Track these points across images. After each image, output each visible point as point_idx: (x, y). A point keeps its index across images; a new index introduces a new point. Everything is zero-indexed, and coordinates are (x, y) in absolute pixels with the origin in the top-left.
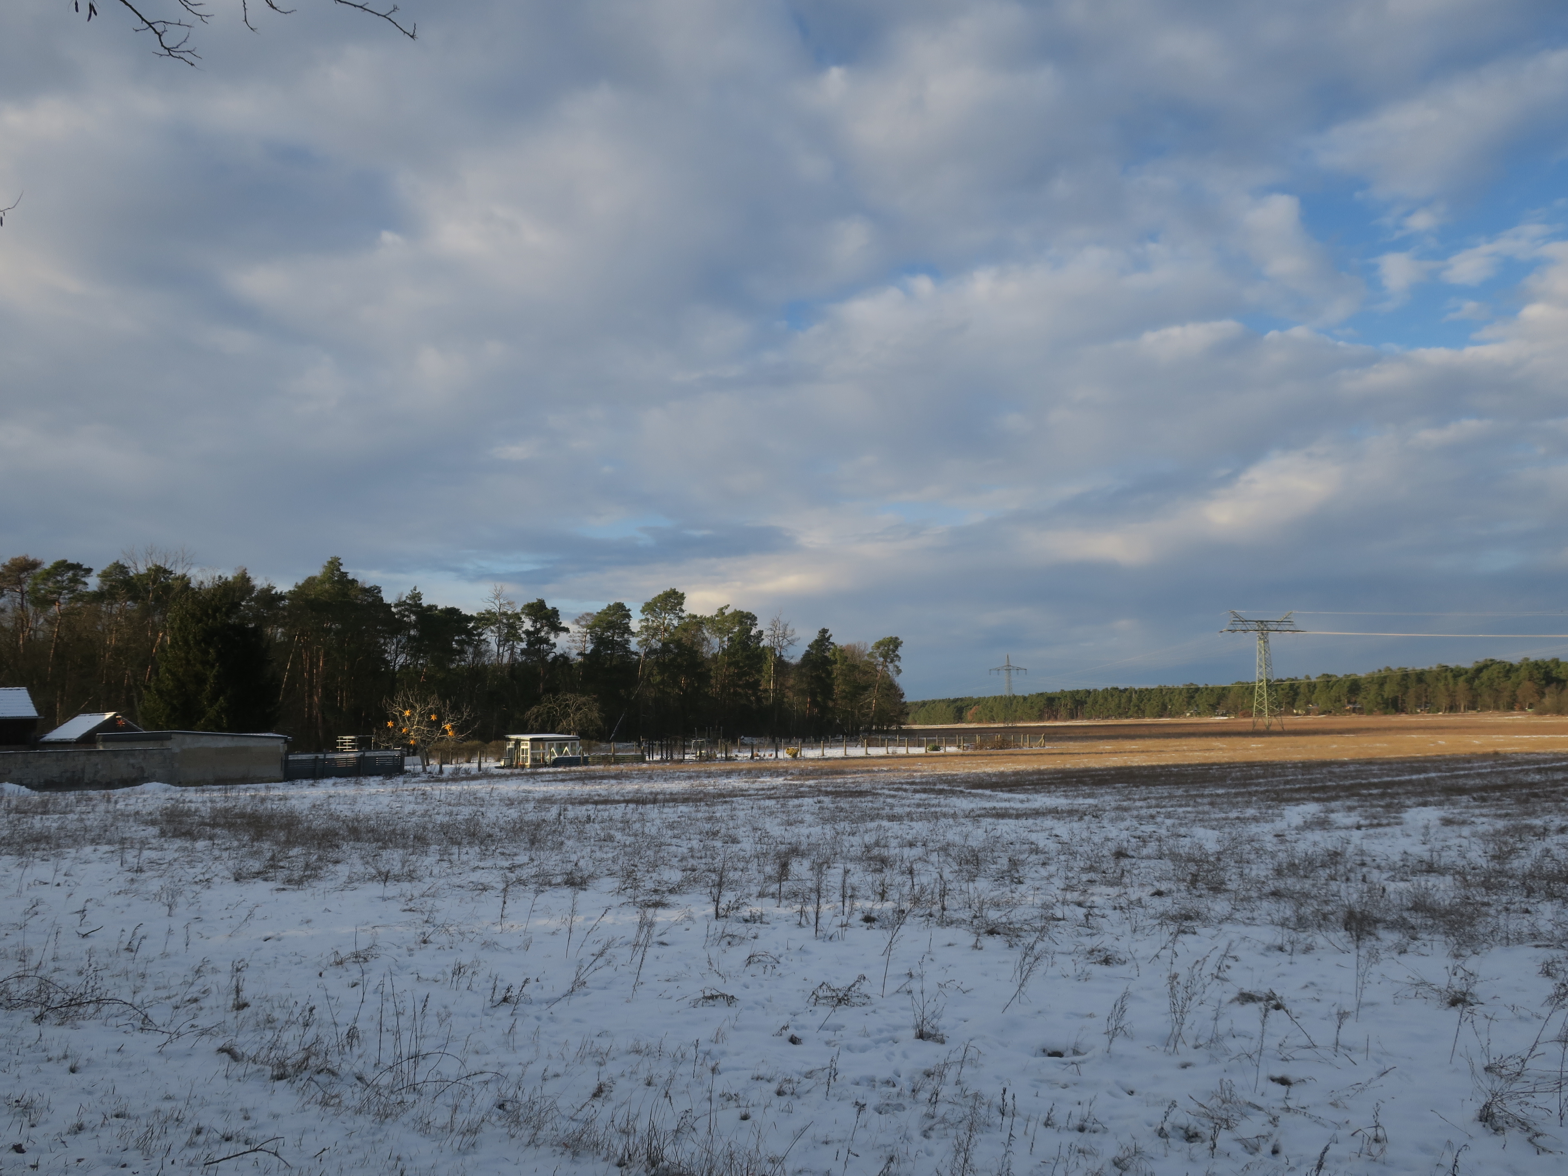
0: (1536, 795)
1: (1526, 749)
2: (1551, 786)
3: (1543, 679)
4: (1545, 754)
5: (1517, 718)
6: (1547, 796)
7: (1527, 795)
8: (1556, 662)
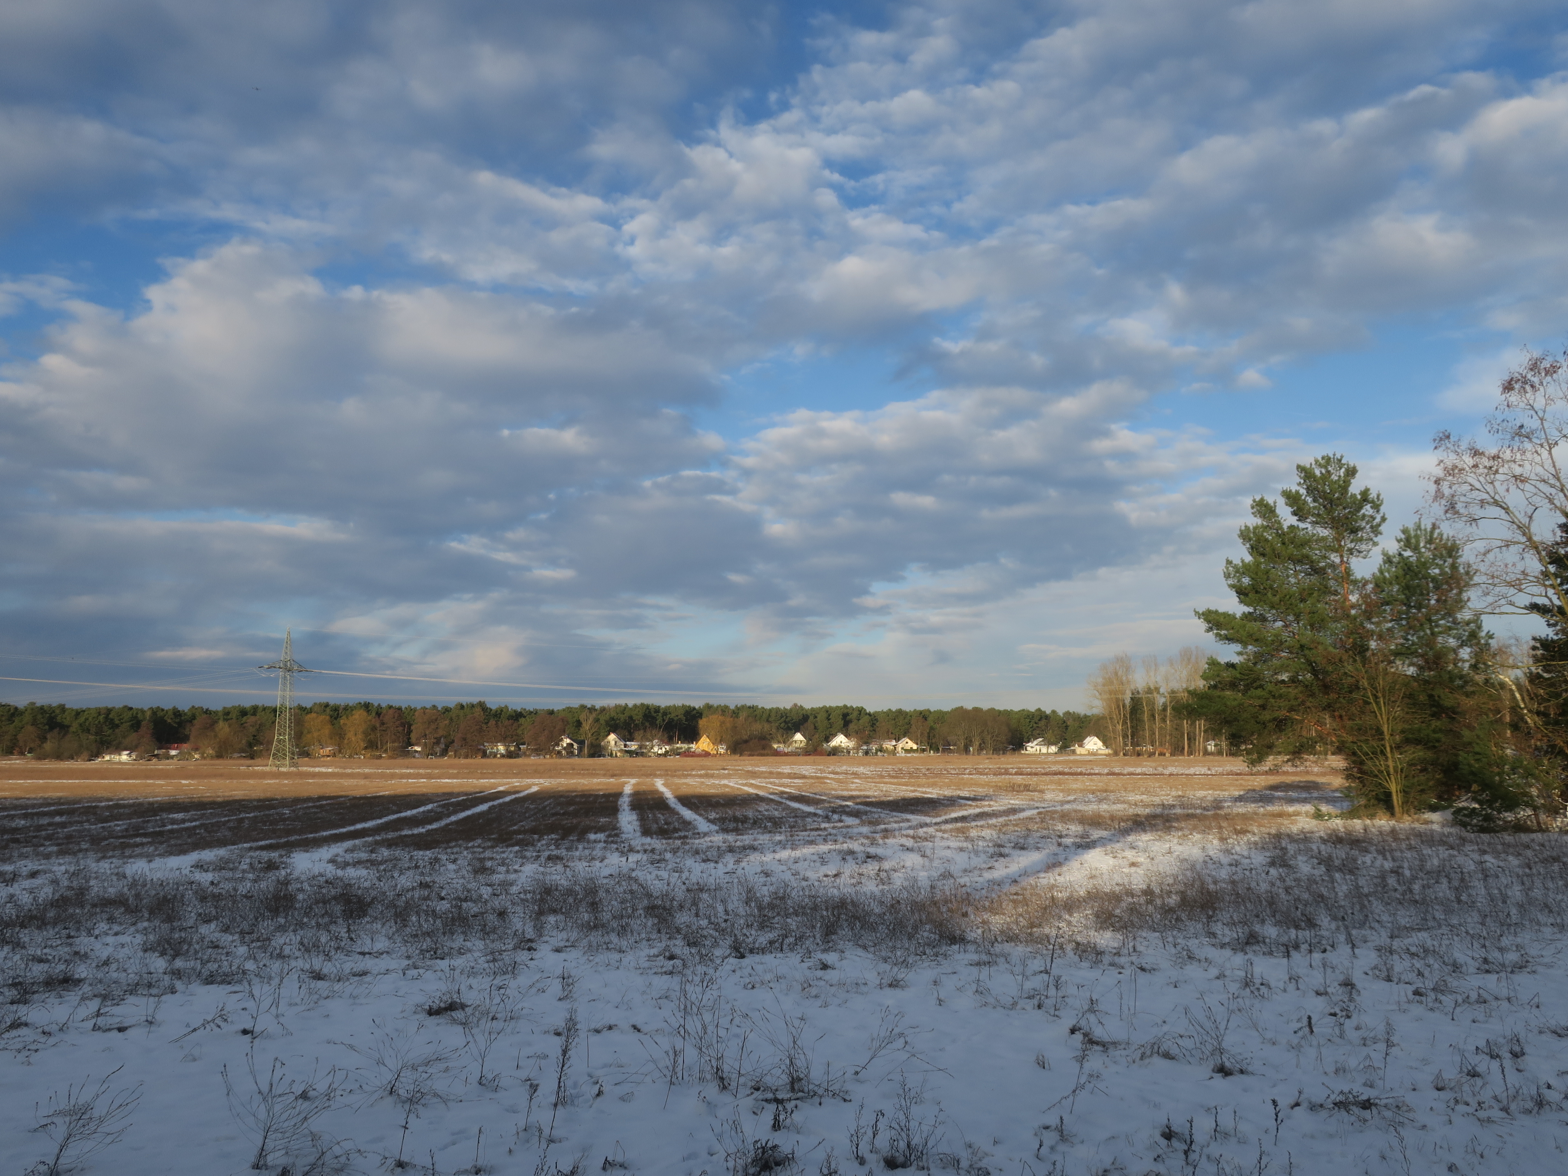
5: (16, 762)
8: (62, 708)
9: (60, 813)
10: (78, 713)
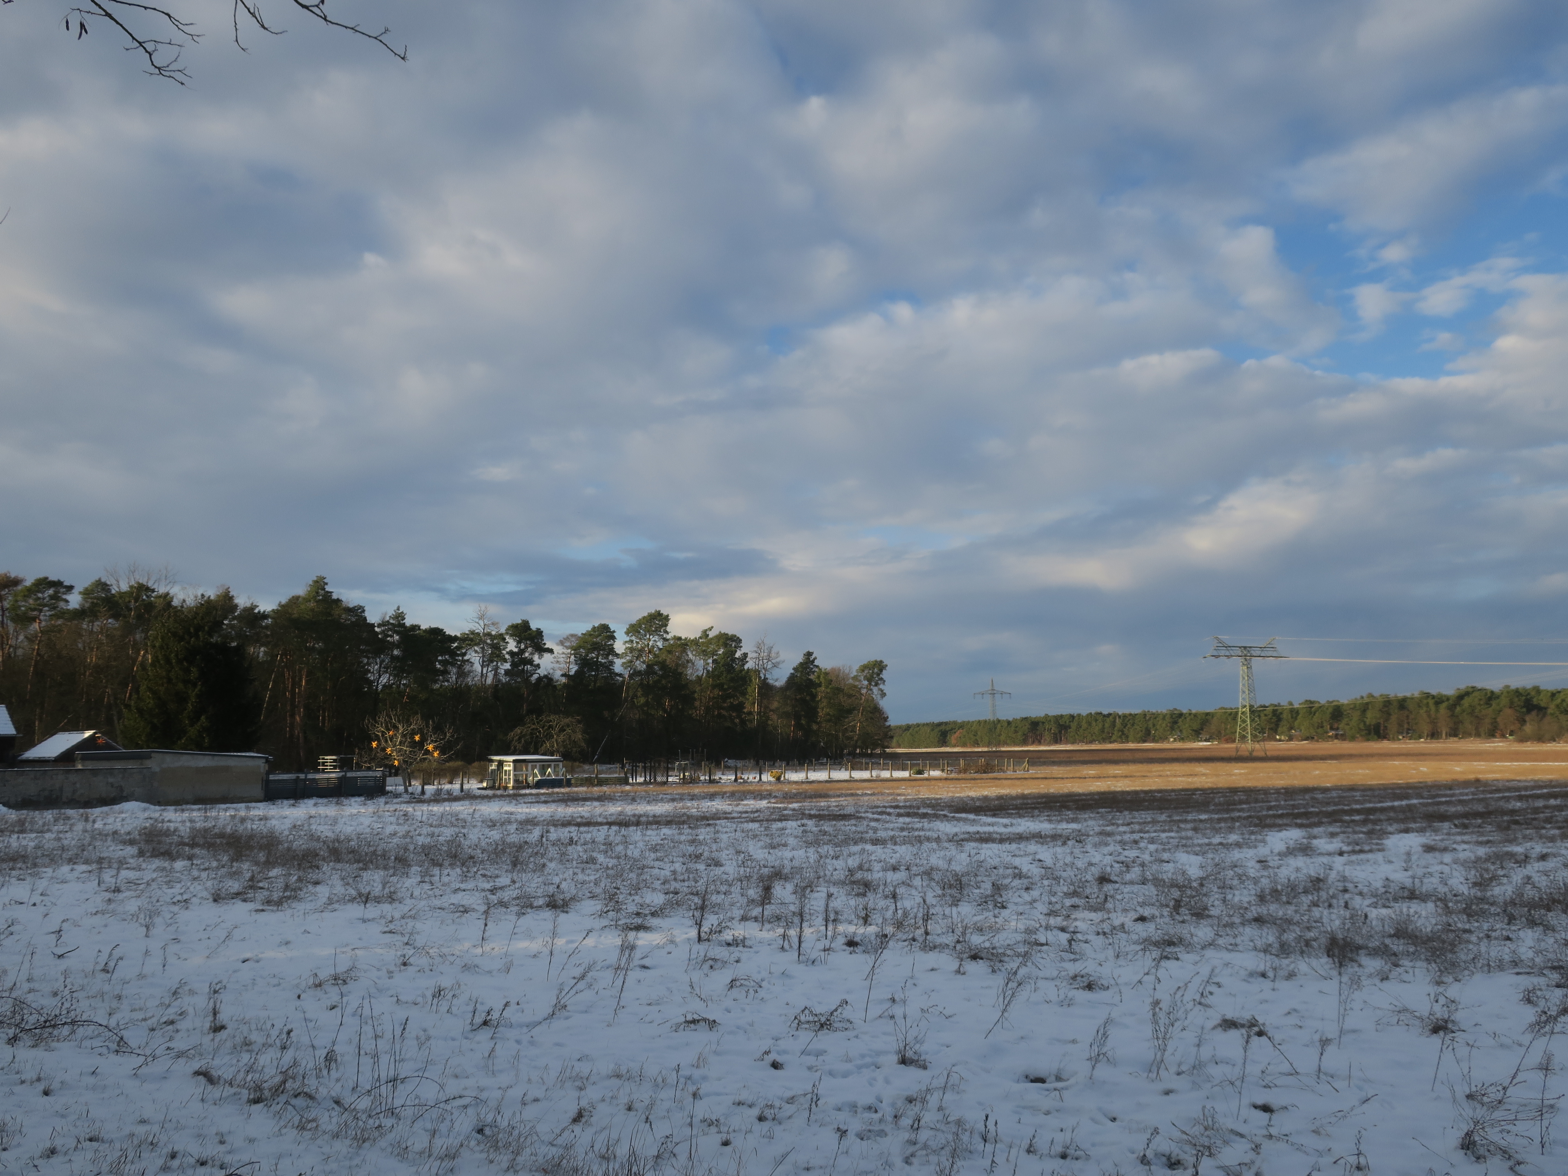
0: (1517, 822)
1: (1508, 776)
2: (1532, 814)
3: (1524, 707)
4: (1526, 781)
5: (1498, 745)
6: (1528, 823)
7: (1508, 822)
8: (1537, 690)
10: (1553, 695)
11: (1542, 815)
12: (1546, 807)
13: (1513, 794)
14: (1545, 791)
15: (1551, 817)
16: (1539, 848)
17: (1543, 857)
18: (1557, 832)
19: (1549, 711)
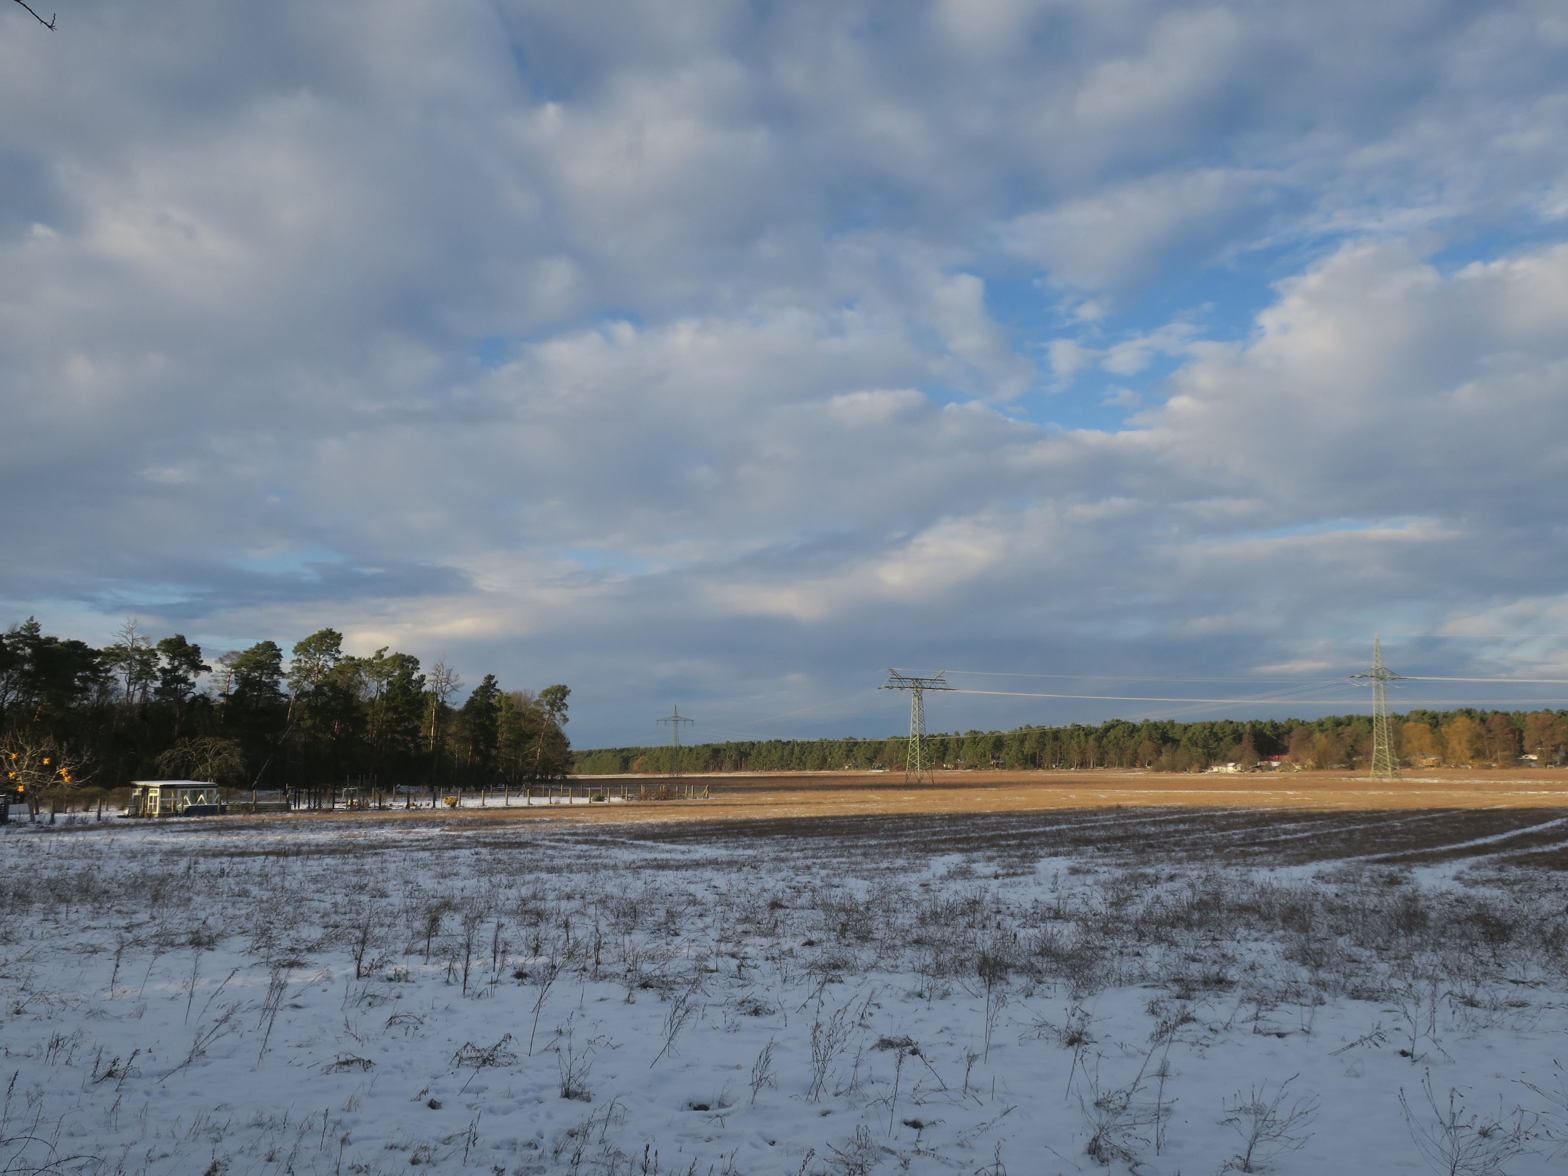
0: (1151, 846)
1: (1145, 803)
2: (1164, 838)
3: (1161, 739)
4: (1160, 807)
5: (1138, 774)
6: (1160, 846)
7: (1145, 845)
8: (1172, 724)
9: (1183, 821)
10: (1186, 728)
11: (1172, 839)
12: (1176, 831)
13: (1149, 820)
14: (1176, 816)
15: (1180, 841)
16: (1167, 869)
17: (1171, 878)
18: (1184, 854)
19: (1182, 743)
